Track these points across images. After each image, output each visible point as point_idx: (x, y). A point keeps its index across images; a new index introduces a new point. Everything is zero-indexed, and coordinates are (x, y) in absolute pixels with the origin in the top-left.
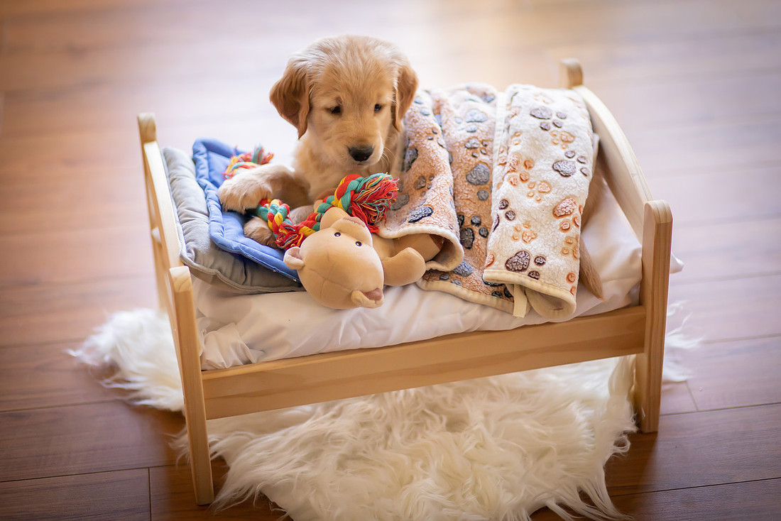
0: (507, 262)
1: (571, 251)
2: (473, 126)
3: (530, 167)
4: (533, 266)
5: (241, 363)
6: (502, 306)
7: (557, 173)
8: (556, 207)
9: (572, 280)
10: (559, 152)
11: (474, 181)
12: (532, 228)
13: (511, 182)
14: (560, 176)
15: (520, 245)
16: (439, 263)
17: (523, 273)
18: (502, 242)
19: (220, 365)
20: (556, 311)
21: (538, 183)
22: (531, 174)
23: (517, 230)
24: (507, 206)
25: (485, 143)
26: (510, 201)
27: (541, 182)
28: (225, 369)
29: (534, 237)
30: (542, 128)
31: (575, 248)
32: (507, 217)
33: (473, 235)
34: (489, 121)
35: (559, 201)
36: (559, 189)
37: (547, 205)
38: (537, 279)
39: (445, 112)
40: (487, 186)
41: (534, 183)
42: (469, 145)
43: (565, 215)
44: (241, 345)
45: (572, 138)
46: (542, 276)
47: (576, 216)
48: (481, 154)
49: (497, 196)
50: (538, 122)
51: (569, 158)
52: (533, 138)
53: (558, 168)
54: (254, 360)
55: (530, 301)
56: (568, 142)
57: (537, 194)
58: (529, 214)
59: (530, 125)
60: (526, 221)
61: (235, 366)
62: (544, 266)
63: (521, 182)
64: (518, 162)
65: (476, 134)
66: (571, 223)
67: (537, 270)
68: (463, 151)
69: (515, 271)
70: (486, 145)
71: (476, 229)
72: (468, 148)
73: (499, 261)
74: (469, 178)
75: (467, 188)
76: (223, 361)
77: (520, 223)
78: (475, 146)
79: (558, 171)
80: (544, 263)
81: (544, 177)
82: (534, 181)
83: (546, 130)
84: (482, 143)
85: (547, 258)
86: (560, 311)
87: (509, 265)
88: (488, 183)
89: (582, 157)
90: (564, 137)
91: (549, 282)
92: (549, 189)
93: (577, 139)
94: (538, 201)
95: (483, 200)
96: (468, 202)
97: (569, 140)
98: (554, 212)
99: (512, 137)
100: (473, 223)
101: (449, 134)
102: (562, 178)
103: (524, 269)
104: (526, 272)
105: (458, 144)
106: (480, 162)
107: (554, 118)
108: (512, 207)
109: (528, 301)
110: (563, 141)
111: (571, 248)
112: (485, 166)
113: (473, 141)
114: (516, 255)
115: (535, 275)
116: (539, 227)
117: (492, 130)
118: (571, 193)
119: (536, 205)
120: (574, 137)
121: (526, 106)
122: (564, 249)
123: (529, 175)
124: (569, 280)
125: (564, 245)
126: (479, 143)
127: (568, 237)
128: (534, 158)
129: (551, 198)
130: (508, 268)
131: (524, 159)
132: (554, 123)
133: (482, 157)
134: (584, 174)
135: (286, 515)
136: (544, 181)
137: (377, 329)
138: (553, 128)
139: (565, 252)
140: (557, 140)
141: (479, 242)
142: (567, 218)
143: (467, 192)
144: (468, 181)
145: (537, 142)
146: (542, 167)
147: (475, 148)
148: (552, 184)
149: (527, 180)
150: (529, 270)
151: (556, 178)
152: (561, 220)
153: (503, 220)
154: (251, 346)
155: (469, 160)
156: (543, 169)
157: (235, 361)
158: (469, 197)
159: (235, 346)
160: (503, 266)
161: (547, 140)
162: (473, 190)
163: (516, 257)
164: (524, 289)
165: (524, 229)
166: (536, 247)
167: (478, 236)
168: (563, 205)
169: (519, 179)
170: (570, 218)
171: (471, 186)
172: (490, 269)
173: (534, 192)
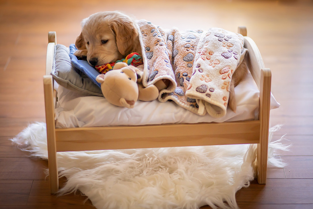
0: (197, 88)
1: (226, 88)
2: (189, 40)
3: (211, 54)
4: (208, 92)
5: (74, 126)
6: (194, 111)
7: (223, 57)
8: (221, 70)
9: (225, 99)
10: (225, 49)
11: (186, 60)
12: (209, 77)
13: (202, 58)
14: (224, 58)
15: (203, 82)
16: (167, 90)
17: (204, 94)
18: (196, 80)
19: (64, 125)
20: (218, 115)
21: (214, 60)
22: (212, 57)
23: (203, 77)
24: (199, 66)
25: (193, 46)
26: (201, 65)
27: (216, 60)
28: (67, 128)
29: (210, 80)
30: (219, 40)
31: (228, 86)
32: (199, 71)
33: (183, 80)
34: (196, 39)
35: (223, 67)
36: (223, 63)
37: (218, 68)
38: (210, 97)
39: (177, 34)
40: (192, 62)
41: (213, 60)
42: (186, 46)
43: (225, 73)
44: (74, 117)
45: (232, 45)
46: (212, 96)
47: (229, 73)
48: (191, 50)
49: (195, 63)
50: (217, 38)
51: (230, 52)
52: (214, 43)
53: (224, 55)
54: (80, 126)
55: (206, 108)
56: (230, 46)
57: (213, 64)
58: (209, 71)
59: (213, 39)
60: (207, 74)
61: (71, 127)
62: (213, 92)
63: (207, 59)
64: (206, 52)
65: (190, 42)
66: (227, 76)
67: (210, 93)
68: (183, 48)
69: (200, 92)
70: (194, 47)
71: (185, 77)
72: (185, 47)
73: (194, 88)
74: (184, 59)
75: (183, 62)
76: (65, 123)
77: (205, 74)
78: (189, 46)
79: (224, 56)
80: (213, 91)
81: (217, 58)
82: (212, 59)
83: (220, 41)
84: (192, 46)
85: (215, 89)
86: (219, 114)
87: (198, 90)
88: (193, 61)
89: (235, 52)
90: (228, 44)
91: (215, 99)
92: (219, 63)
93: (234, 46)
94: (214, 67)
95: (190, 67)
96: (182, 67)
97: (231, 46)
98: (220, 72)
99: (205, 43)
100: (183, 75)
101: (178, 42)
102: (225, 59)
103: (204, 92)
104: (205, 94)
105: (181, 46)
106: (190, 52)
107: (226, 37)
108: (202, 67)
109: (205, 108)
110: (228, 46)
111: (226, 86)
112: (192, 54)
113: (188, 44)
114: (201, 86)
115: (209, 95)
116: (213, 77)
117: (197, 41)
118: (228, 64)
119: (213, 68)
120: (233, 45)
121: (214, 32)
122: (223, 86)
123: (211, 57)
124: (224, 99)
125: (223, 85)
126: (190, 45)
127: (225, 82)
128: (214, 51)
129: (220, 66)
130: (197, 91)
131: (209, 51)
132: (225, 39)
133: (191, 51)
134: (235, 58)
135: (88, 198)
136: (217, 60)
137: (136, 116)
138: (224, 41)
139: (223, 88)
140: (225, 45)
141: (186, 82)
142: (225, 74)
143: (182, 64)
144: (184, 60)
145: (216, 45)
146: (217, 54)
147: (188, 47)
148: (220, 61)
149: (210, 59)
150: (206, 93)
151: (222, 58)
152: (223, 75)
153: (197, 72)
154: (79, 120)
155: (185, 52)
156: (217, 55)
157: (71, 125)
158: (183, 65)
159: (71, 117)
160: (195, 89)
161: (220, 45)
162: (185, 63)
163: (201, 87)
164: (204, 102)
165: (206, 77)
166: (210, 84)
167: (185, 80)
168: (224, 69)
169: (206, 58)
170: (227, 74)
171: (185, 62)
172: (189, 90)
173: (212, 64)
